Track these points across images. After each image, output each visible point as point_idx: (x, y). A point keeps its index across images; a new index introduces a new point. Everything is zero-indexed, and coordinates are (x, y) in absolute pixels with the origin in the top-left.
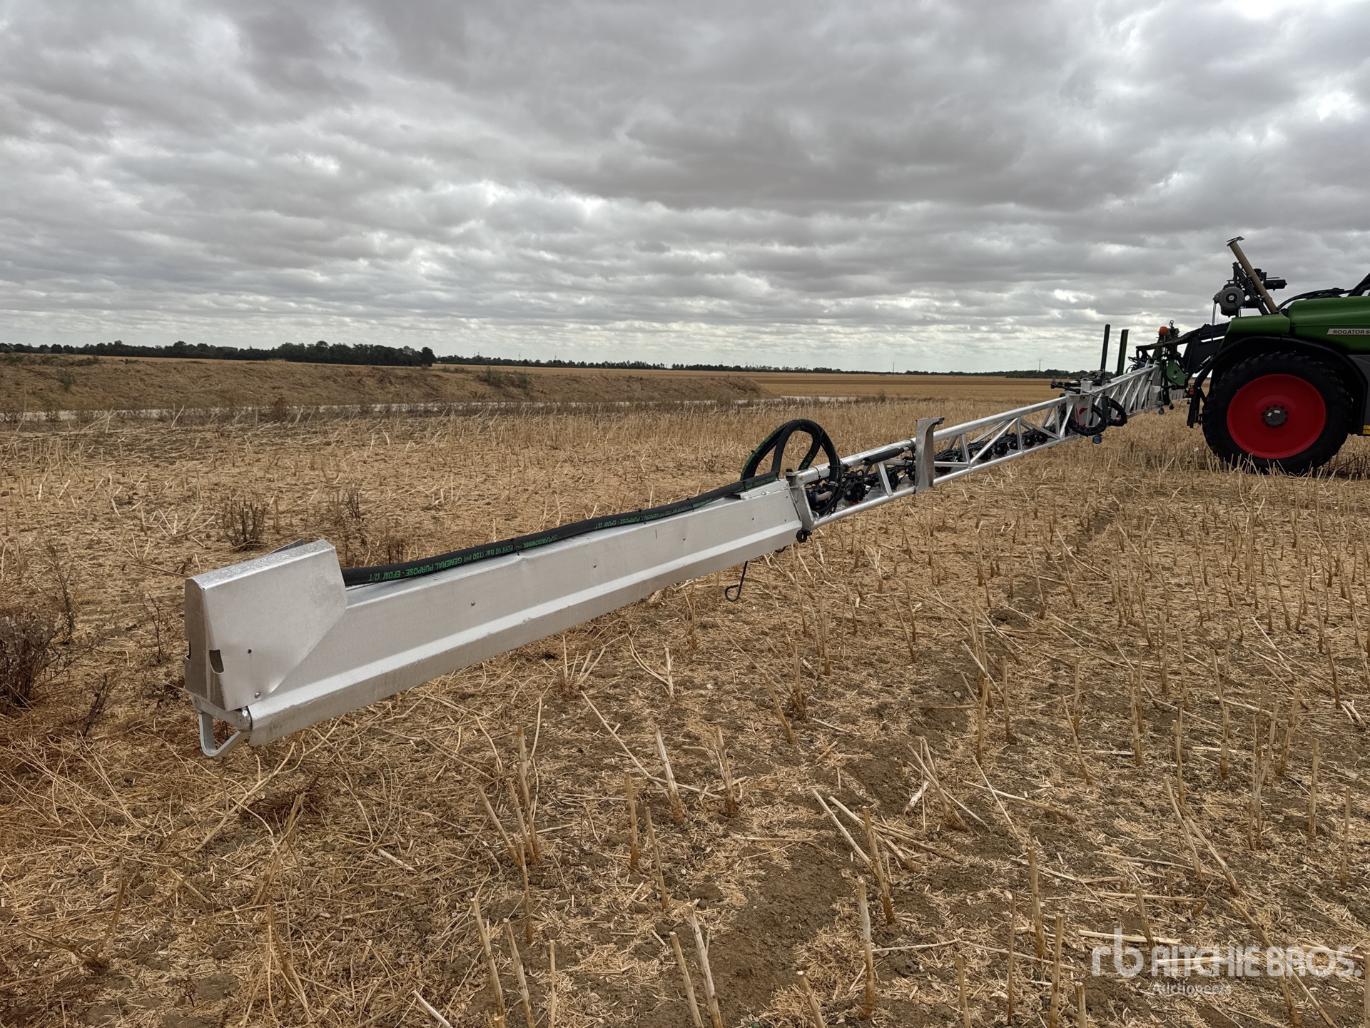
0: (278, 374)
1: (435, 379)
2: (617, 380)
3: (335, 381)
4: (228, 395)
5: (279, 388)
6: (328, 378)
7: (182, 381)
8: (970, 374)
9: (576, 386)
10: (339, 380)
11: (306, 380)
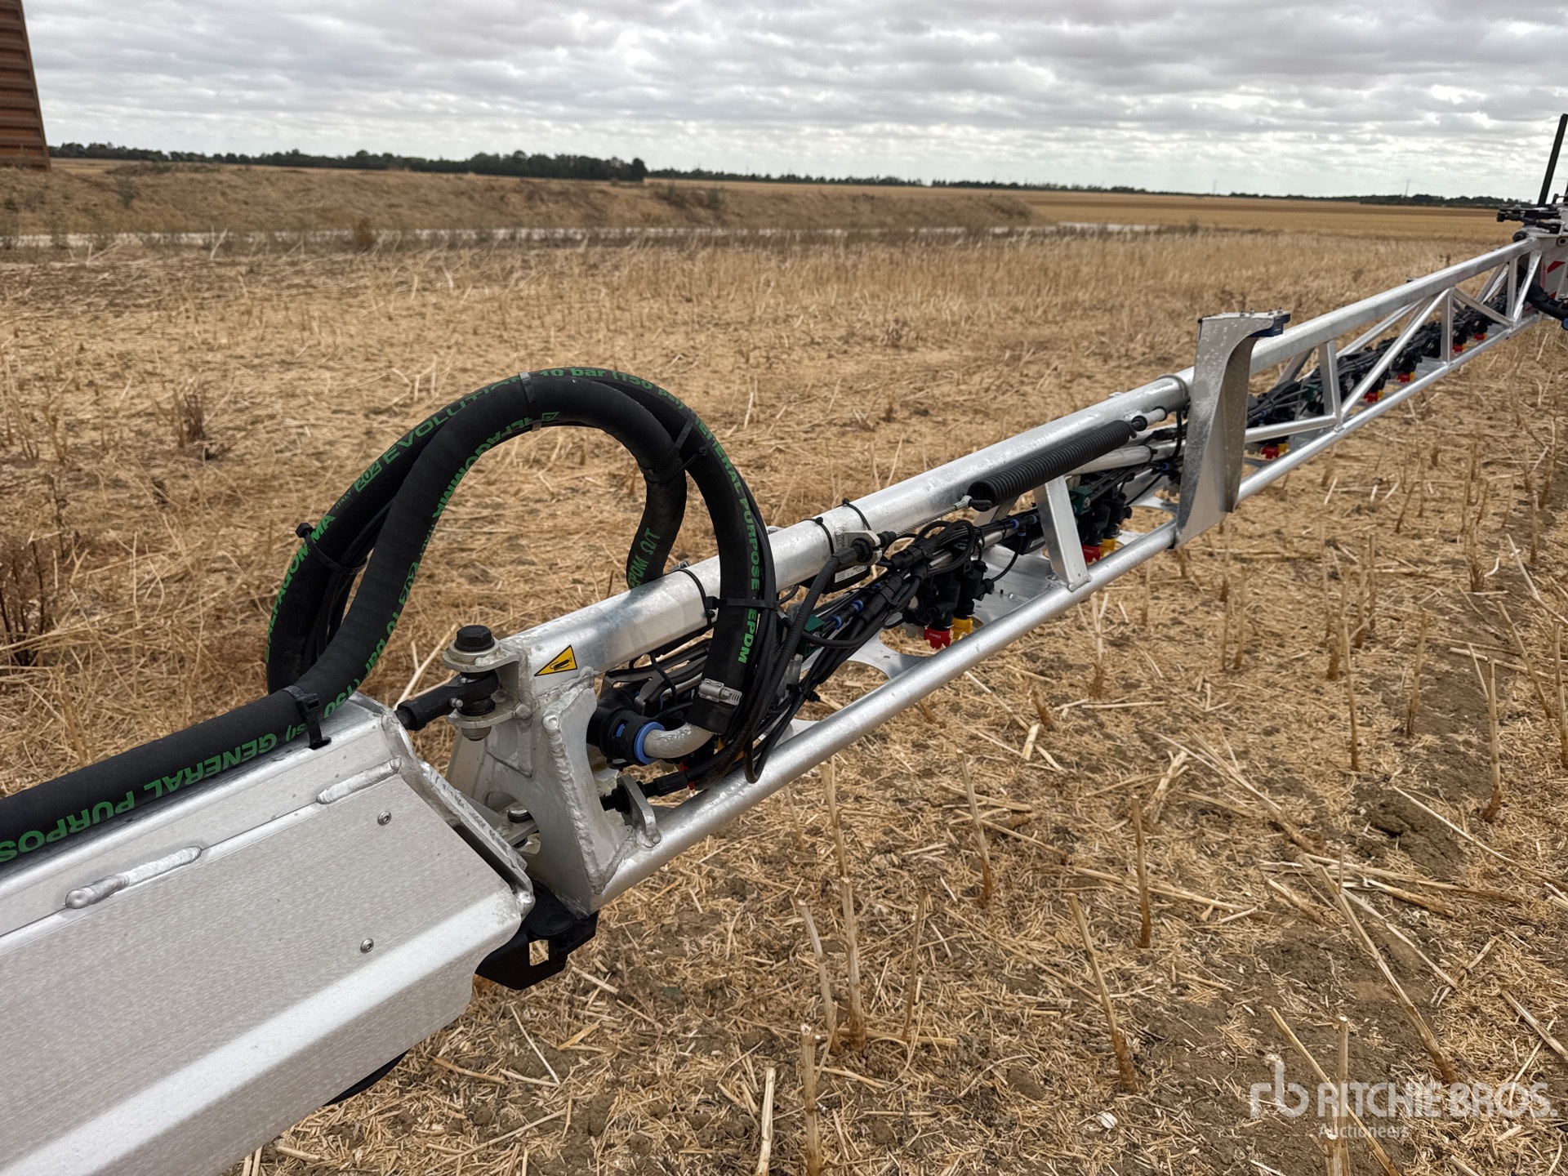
0: (397, 187)
1: (599, 196)
2: (840, 198)
3: (471, 198)
4: (330, 215)
5: (397, 206)
6: (462, 193)
7: (273, 194)
8: (1313, 199)
9: (784, 206)
10: (477, 196)
11: (433, 196)
